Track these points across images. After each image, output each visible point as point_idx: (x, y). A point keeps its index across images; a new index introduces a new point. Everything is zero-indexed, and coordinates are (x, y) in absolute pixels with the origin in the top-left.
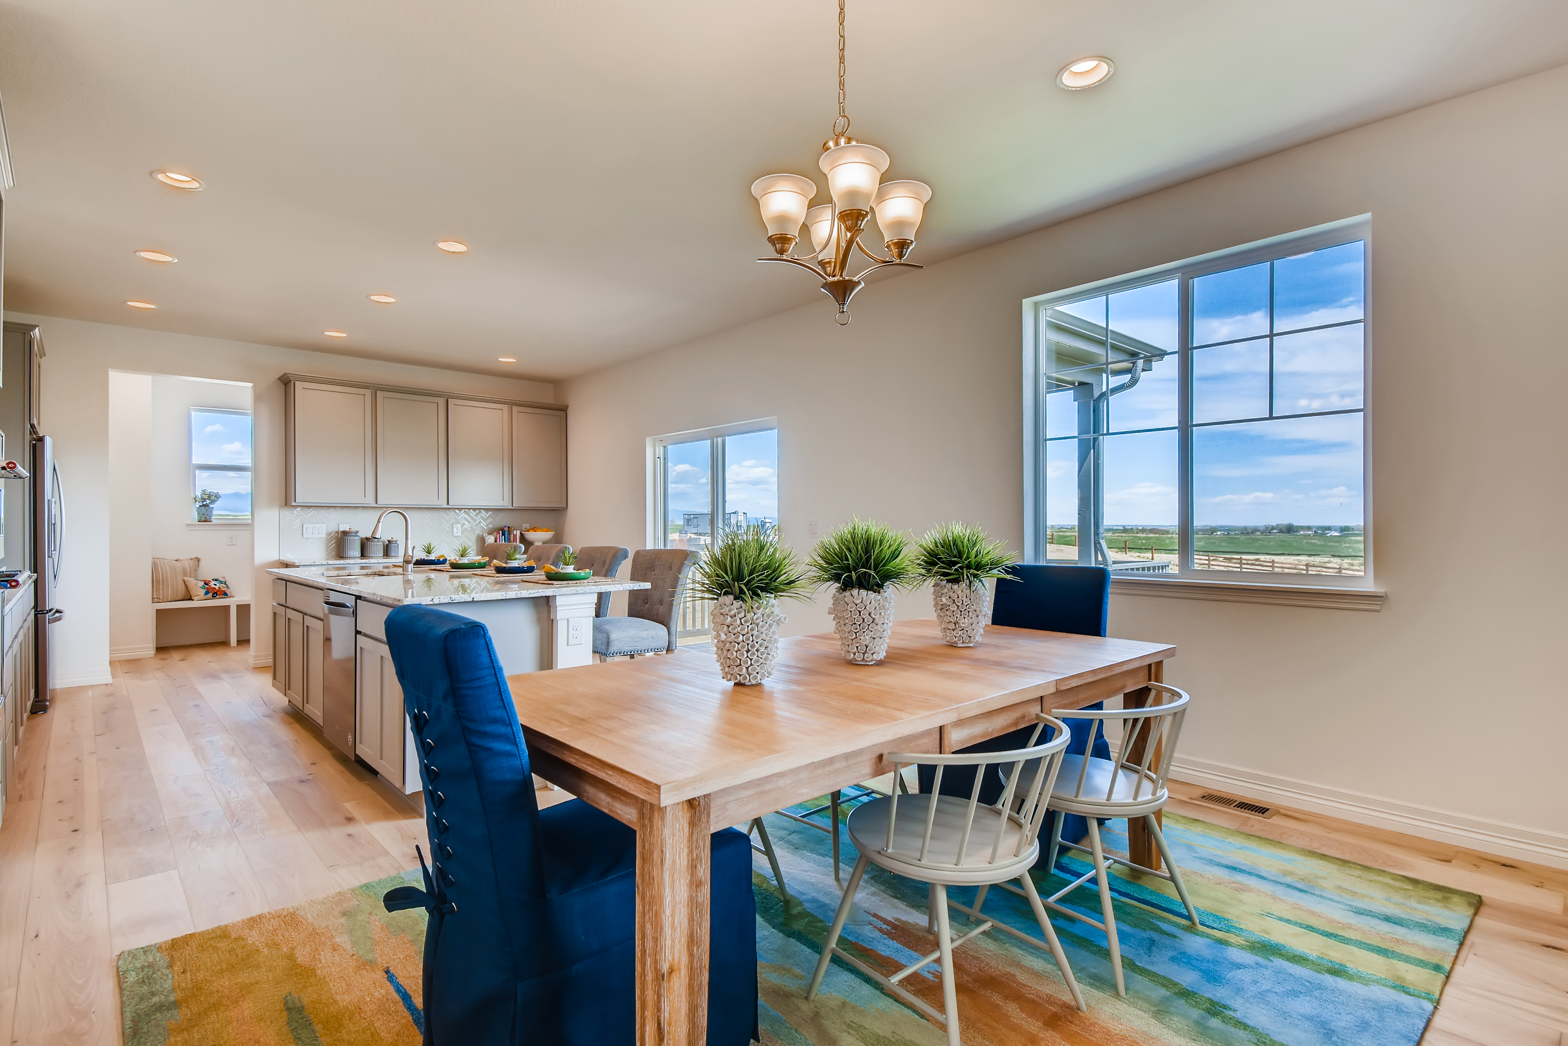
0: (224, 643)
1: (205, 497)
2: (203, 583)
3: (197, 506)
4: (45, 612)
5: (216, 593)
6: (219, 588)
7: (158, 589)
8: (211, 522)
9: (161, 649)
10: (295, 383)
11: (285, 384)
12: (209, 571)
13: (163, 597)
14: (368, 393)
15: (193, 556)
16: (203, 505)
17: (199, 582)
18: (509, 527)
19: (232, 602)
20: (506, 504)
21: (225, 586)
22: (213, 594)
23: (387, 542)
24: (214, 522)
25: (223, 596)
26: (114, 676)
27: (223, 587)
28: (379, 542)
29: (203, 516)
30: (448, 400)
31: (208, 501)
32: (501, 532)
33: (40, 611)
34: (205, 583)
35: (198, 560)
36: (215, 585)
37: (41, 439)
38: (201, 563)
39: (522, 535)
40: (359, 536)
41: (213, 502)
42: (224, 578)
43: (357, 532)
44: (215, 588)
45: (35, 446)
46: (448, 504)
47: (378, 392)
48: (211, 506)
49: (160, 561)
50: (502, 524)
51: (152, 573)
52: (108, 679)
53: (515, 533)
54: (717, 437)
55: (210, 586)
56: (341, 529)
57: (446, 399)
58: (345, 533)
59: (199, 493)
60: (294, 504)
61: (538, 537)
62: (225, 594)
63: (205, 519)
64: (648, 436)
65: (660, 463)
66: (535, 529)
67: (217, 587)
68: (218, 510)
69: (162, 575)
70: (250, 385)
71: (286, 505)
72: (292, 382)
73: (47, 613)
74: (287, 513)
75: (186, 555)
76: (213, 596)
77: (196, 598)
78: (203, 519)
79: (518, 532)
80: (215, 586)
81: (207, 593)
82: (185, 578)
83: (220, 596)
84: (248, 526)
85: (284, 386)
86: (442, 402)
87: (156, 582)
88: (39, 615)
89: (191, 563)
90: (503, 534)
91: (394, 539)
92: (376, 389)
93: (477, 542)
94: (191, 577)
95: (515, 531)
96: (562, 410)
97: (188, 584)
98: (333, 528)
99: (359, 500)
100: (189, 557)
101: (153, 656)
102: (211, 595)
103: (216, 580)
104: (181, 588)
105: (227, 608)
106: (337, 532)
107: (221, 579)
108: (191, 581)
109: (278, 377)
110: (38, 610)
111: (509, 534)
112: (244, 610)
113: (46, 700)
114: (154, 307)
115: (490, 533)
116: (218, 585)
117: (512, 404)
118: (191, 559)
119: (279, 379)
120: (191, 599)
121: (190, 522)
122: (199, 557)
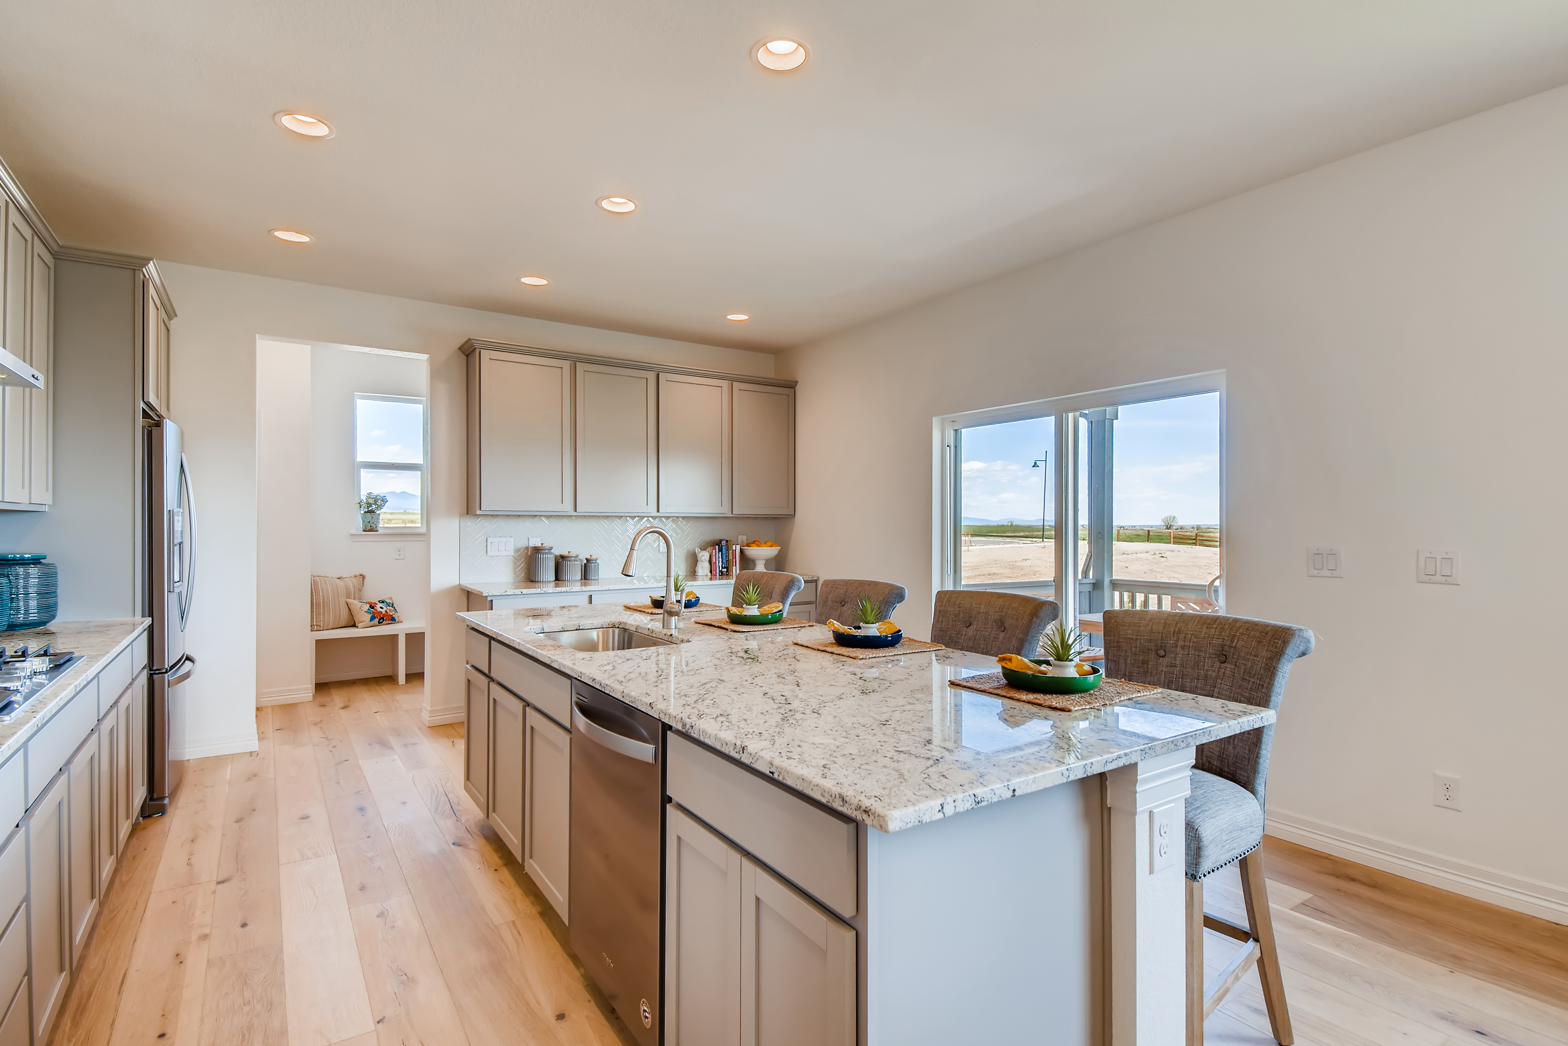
0: (390, 679)
1: (371, 501)
2: (368, 605)
3: (362, 512)
4: (164, 671)
5: (383, 618)
6: (386, 611)
7: (318, 614)
8: (377, 531)
9: (321, 687)
10: (480, 352)
11: (467, 356)
12: (373, 593)
13: (324, 625)
14: (566, 365)
15: (358, 573)
16: (369, 512)
17: (364, 605)
18: (727, 541)
19: (400, 629)
20: (725, 511)
21: (393, 609)
22: (380, 619)
23: (585, 561)
24: (381, 531)
25: (390, 622)
26: (262, 736)
27: (390, 611)
28: (576, 561)
29: (369, 525)
30: (658, 375)
31: (374, 506)
32: (717, 547)
33: (157, 670)
34: (370, 606)
35: (363, 577)
36: (381, 608)
37: (159, 424)
38: (366, 581)
39: (742, 551)
40: (552, 553)
41: (380, 507)
42: (391, 599)
43: (551, 548)
44: (381, 612)
45: (150, 434)
46: (658, 511)
47: (577, 363)
48: (378, 512)
49: (320, 580)
50: (717, 536)
51: (312, 595)
52: (253, 744)
53: (734, 548)
54: (1067, 412)
55: (376, 610)
56: (532, 545)
57: (656, 373)
58: (537, 550)
59: (364, 498)
60: (478, 512)
61: (762, 553)
62: (393, 620)
63: (370, 528)
64: (935, 416)
65: (949, 454)
66: (757, 543)
67: (383, 611)
68: (386, 518)
69: (323, 597)
70: (425, 357)
71: (467, 513)
72: (477, 351)
73: (166, 672)
74: (469, 524)
75: (349, 571)
76: (379, 623)
77: (360, 625)
78: (369, 528)
79: (738, 547)
80: (381, 610)
81: (372, 619)
82: (350, 601)
83: (387, 622)
84: (421, 537)
85: (465, 357)
86: (652, 376)
87: (314, 605)
88: (155, 676)
89: (355, 580)
90: (720, 550)
91: (594, 557)
92: (575, 359)
93: (686, 561)
94: (355, 599)
95: (734, 546)
96: (792, 386)
97: (351, 607)
98: (523, 544)
99: (555, 506)
100: (353, 575)
101: (311, 699)
102: (377, 620)
103: (383, 602)
104: (344, 613)
105: (394, 638)
106: (527, 548)
107: (388, 601)
108: (355, 603)
109: (458, 347)
110: (155, 668)
111: (728, 550)
112: (416, 640)
113: (163, 798)
114: (305, 239)
115: (703, 549)
116: (385, 608)
117: (733, 380)
118: (356, 577)
119: (459, 349)
120: (354, 626)
121: (354, 532)
122: (364, 573)
